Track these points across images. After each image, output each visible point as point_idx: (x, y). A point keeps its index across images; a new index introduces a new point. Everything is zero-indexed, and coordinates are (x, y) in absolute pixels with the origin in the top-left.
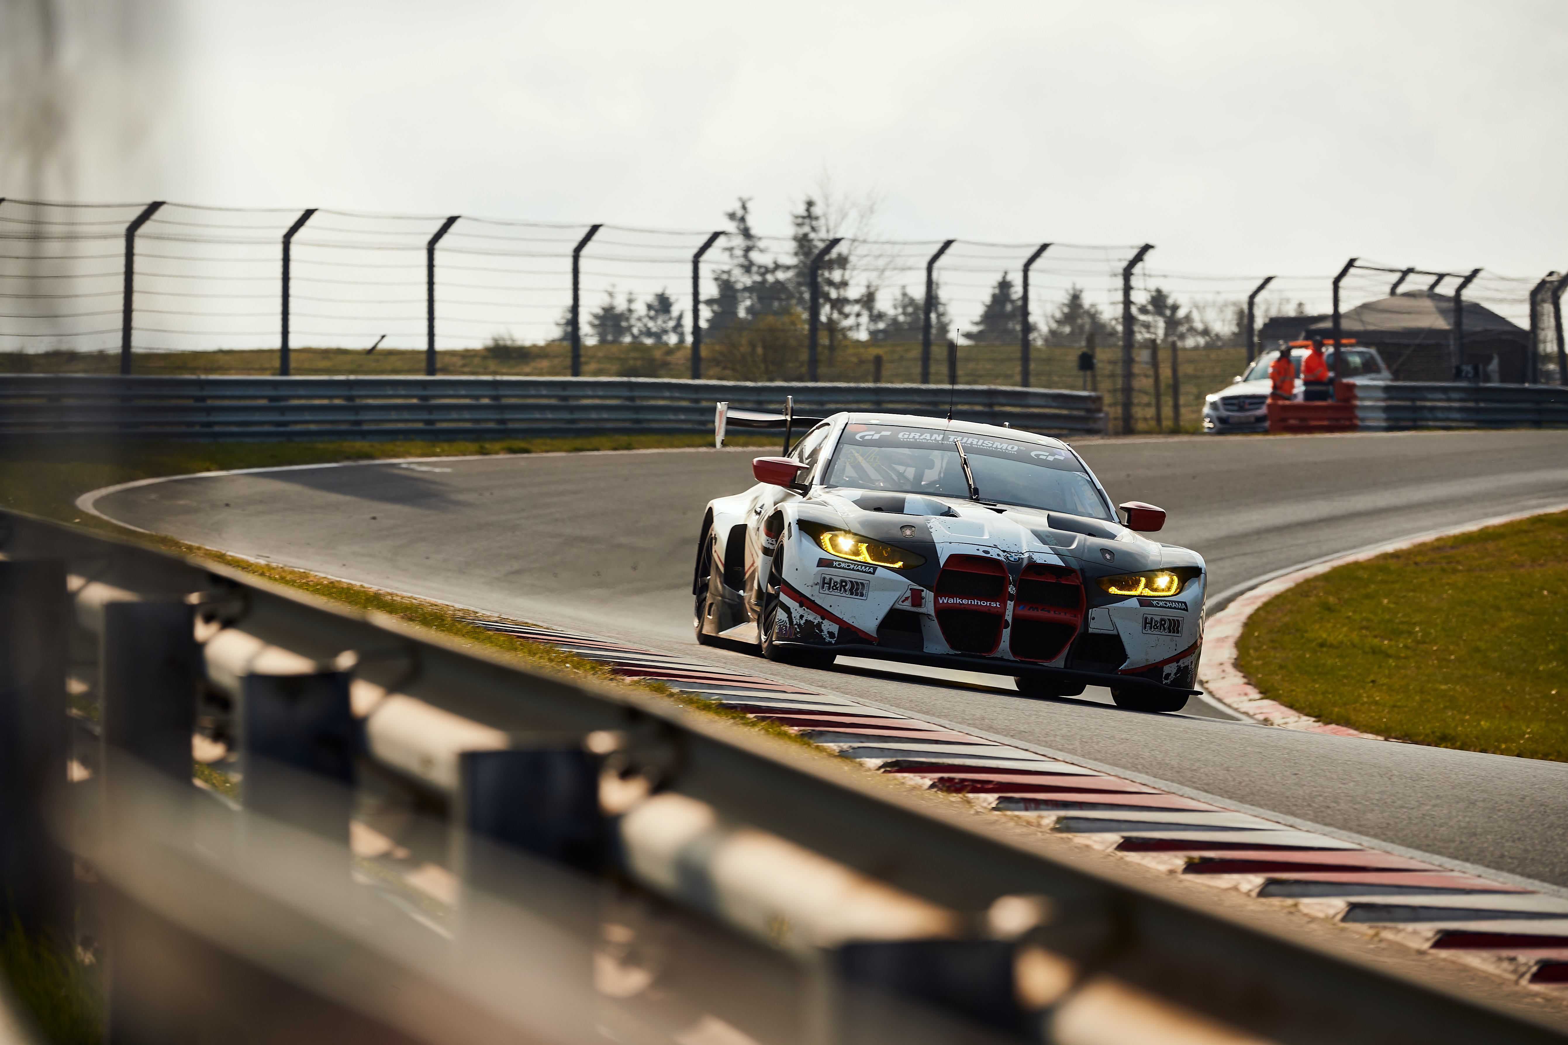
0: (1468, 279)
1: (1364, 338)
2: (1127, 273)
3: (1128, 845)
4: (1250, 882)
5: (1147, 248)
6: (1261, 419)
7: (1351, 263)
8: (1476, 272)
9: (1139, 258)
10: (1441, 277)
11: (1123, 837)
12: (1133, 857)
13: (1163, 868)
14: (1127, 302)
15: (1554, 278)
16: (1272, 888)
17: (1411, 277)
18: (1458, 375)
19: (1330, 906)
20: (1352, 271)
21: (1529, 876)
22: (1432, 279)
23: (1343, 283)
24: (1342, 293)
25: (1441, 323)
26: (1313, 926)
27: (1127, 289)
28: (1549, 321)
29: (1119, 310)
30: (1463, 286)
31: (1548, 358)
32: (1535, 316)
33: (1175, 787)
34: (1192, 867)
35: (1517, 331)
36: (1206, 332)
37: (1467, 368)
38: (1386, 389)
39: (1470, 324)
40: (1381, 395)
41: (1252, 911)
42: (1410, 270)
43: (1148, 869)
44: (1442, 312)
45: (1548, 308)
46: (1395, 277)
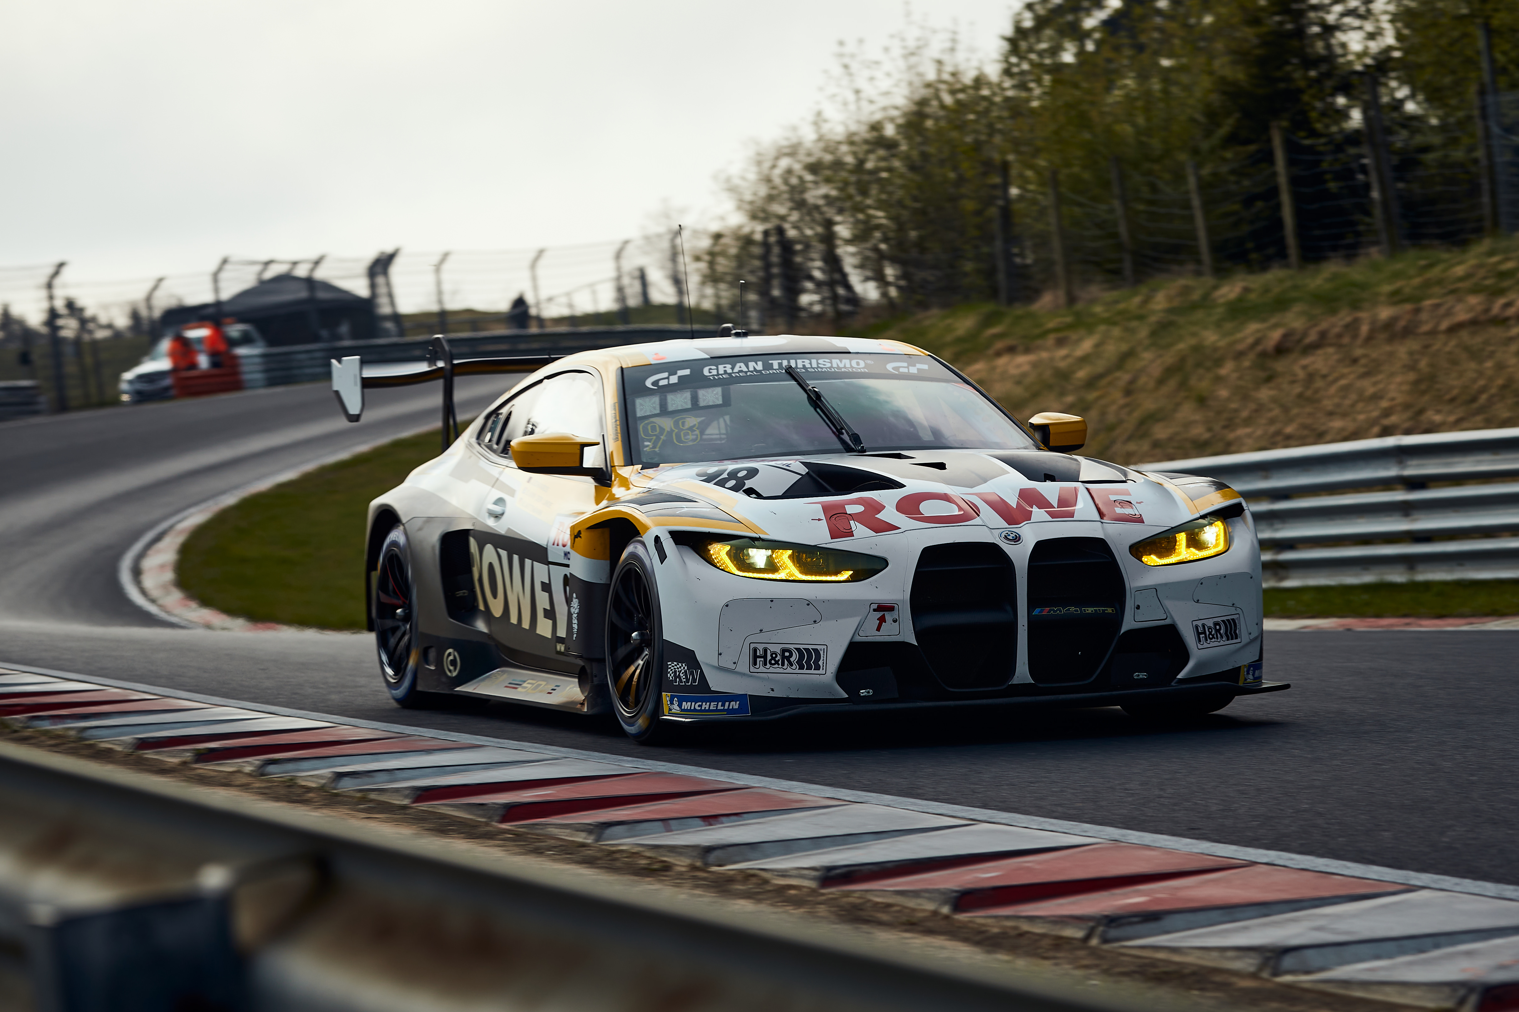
0: (317, 263)
1: (241, 317)
2: (49, 286)
5: (61, 265)
6: (167, 389)
7: (225, 261)
8: (321, 258)
9: (56, 273)
10: (295, 264)
14: (51, 309)
15: (383, 257)
17: (271, 267)
20: (225, 268)
23: (223, 275)
24: (223, 285)
27: (51, 298)
28: (382, 290)
29: (45, 315)
31: (385, 318)
32: (373, 286)
35: (359, 300)
36: (110, 326)
38: (263, 356)
40: (258, 360)
42: (270, 261)
44: (300, 290)
45: (380, 280)
46: (257, 268)
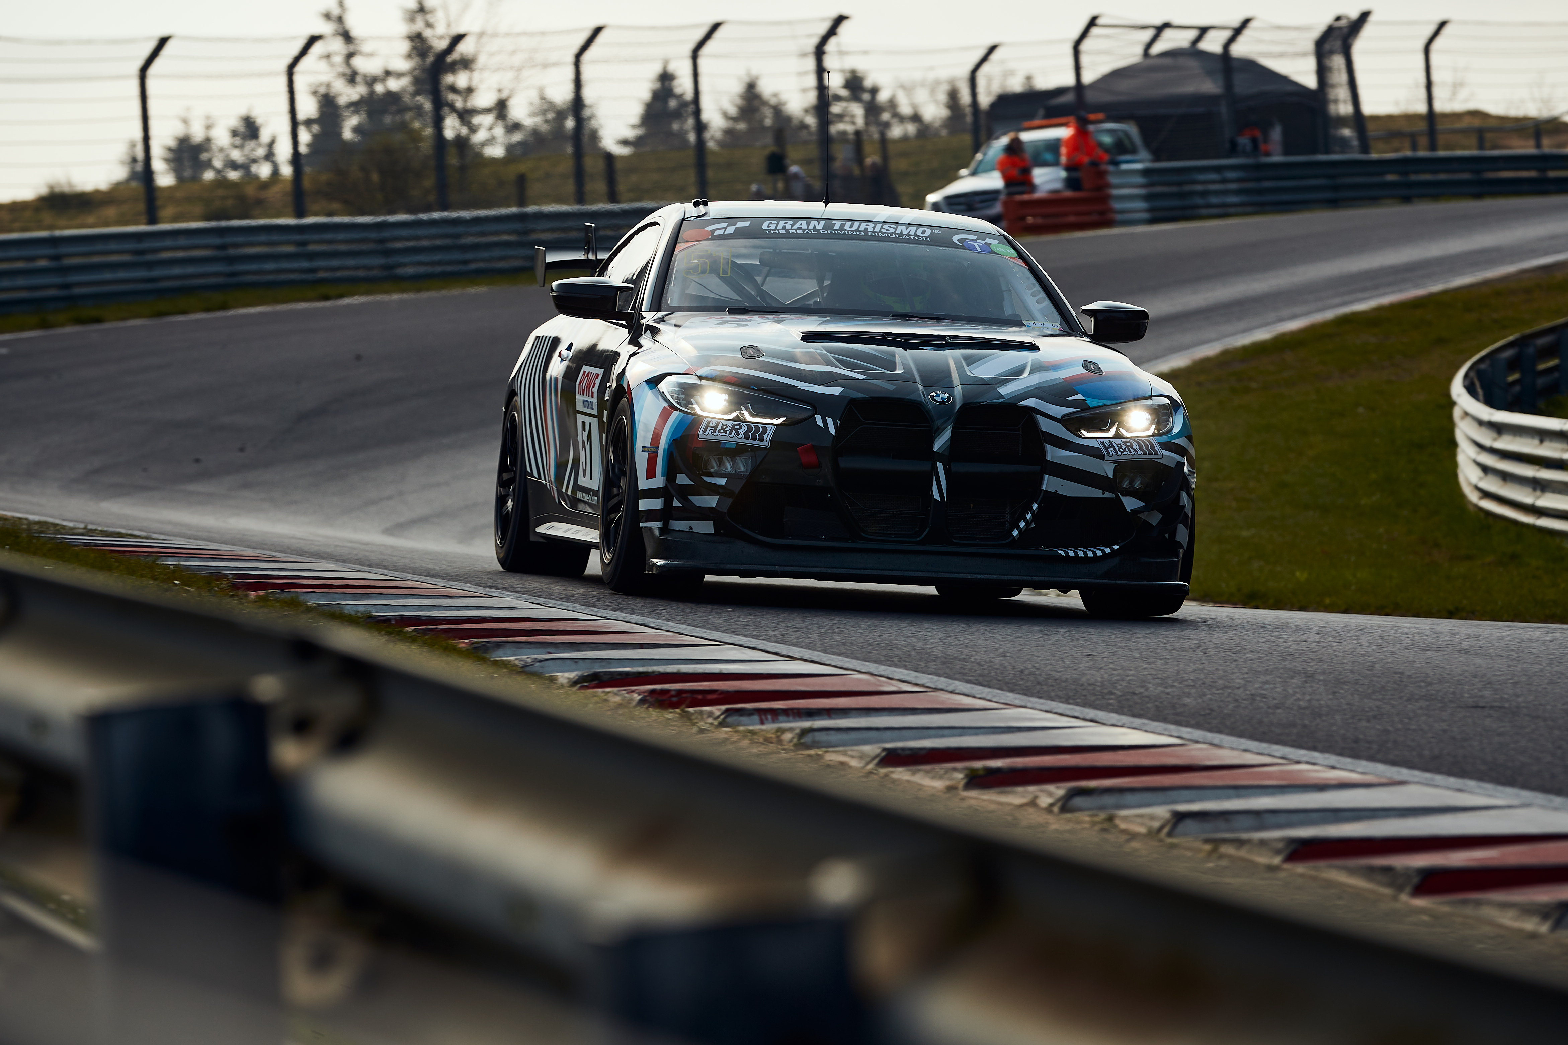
0: (1238, 32)
1: (1117, 111)
2: (819, 52)
3: (892, 758)
4: (1050, 794)
5: (840, 20)
7: (1093, 22)
8: (1246, 23)
9: (832, 32)
10: (1203, 31)
11: (885, 749)
12: (901, 774)
13: (939, 784)
14: (822, 88)
15: (1343, 23)
16: (1078, 801)
17: (1168, 34)
18: (1233, 149)
19: (1152, 818)
20: (1094, 31)
21: (1394, 763)
22: (1193, 34)
23: (1085, 46)
24: (1084, 59)
25: (1210, 86)
26: (1135, 844)
27: (821, 71)
28: (1340, 77)
29: (811, 98)
30: (1232, 40)
31: (1342, 121)
32: (1322, 71)
33: (942, 682)
34: (977, 781)
35: (1301, 90)
36: (916, 118)
37: (1244, 140)
38: (1146, 172)
39: (1243, 86)
40: (1140, 180)
41: (1056, 831)
42: (1167, 25)
43: (921, 787)
44: (1210, 73)
45: (1338, 61)
46: (1148, 35)
